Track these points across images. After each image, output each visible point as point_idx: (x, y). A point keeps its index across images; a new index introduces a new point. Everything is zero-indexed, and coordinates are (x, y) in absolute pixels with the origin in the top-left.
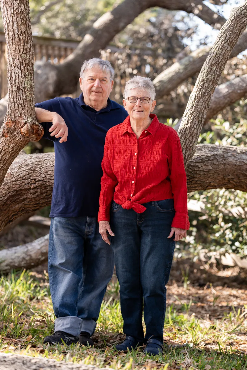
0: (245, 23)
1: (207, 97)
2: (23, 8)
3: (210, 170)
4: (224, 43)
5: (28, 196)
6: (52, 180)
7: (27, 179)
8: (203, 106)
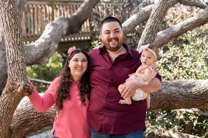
0: (170, 3)
4: (156, 19)
5: (33, 123)
6: (47, 112)
7: (32, 112)
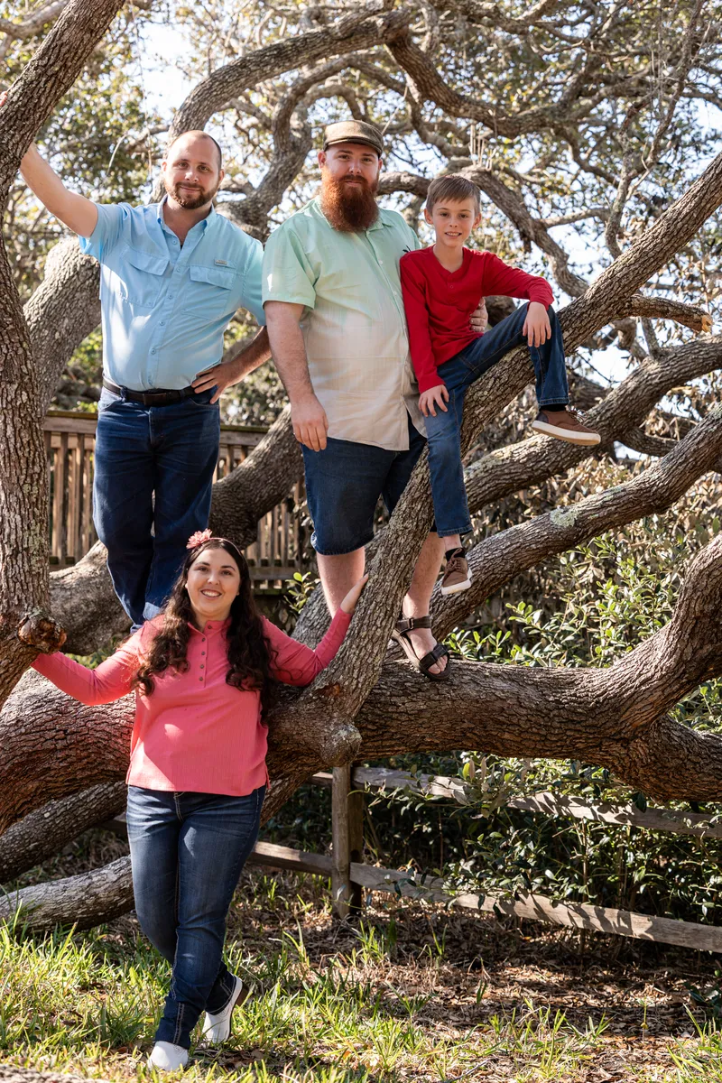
1: (403, 564)
2: (25, 397)
3: (422, 711)
5: (53, 765)
6: (97, 732)
7: (49, 730)
8: (394, 583)
